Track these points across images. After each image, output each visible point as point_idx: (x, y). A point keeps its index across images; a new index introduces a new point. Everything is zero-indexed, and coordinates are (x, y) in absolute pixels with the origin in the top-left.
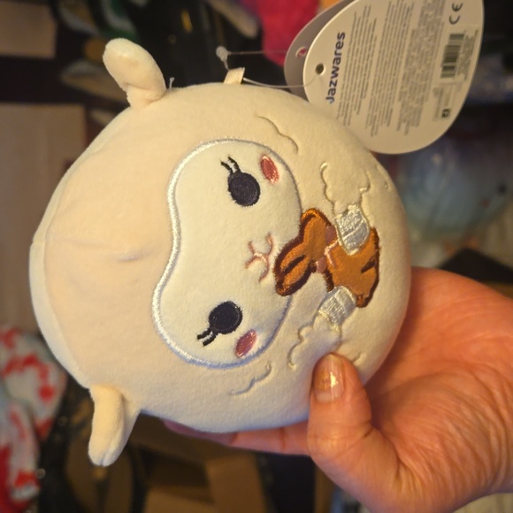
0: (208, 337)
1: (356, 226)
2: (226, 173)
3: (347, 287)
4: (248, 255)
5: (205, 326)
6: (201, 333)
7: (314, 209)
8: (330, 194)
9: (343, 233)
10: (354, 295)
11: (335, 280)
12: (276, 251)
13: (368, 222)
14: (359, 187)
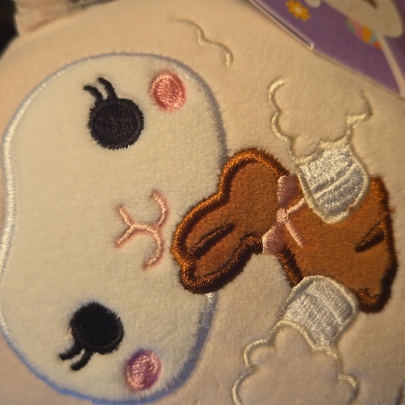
0: (77, 358)
1: (339, 174)
2: (89, 100)
3: (333, 278)
4: (118, 226)
5: (65, 340)
6: (62, 351)
7: (253, 150)
8: (284, 124)
9: (312, 187)
10: (351, 290)
11: (302, 264)
12: (175, 218)
13: (365, 167)
14: (347, 114)
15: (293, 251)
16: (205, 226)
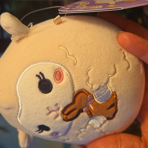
0: (40, 131)
14: (109, 75)
15: (91, 111)
16: (69, 110)
